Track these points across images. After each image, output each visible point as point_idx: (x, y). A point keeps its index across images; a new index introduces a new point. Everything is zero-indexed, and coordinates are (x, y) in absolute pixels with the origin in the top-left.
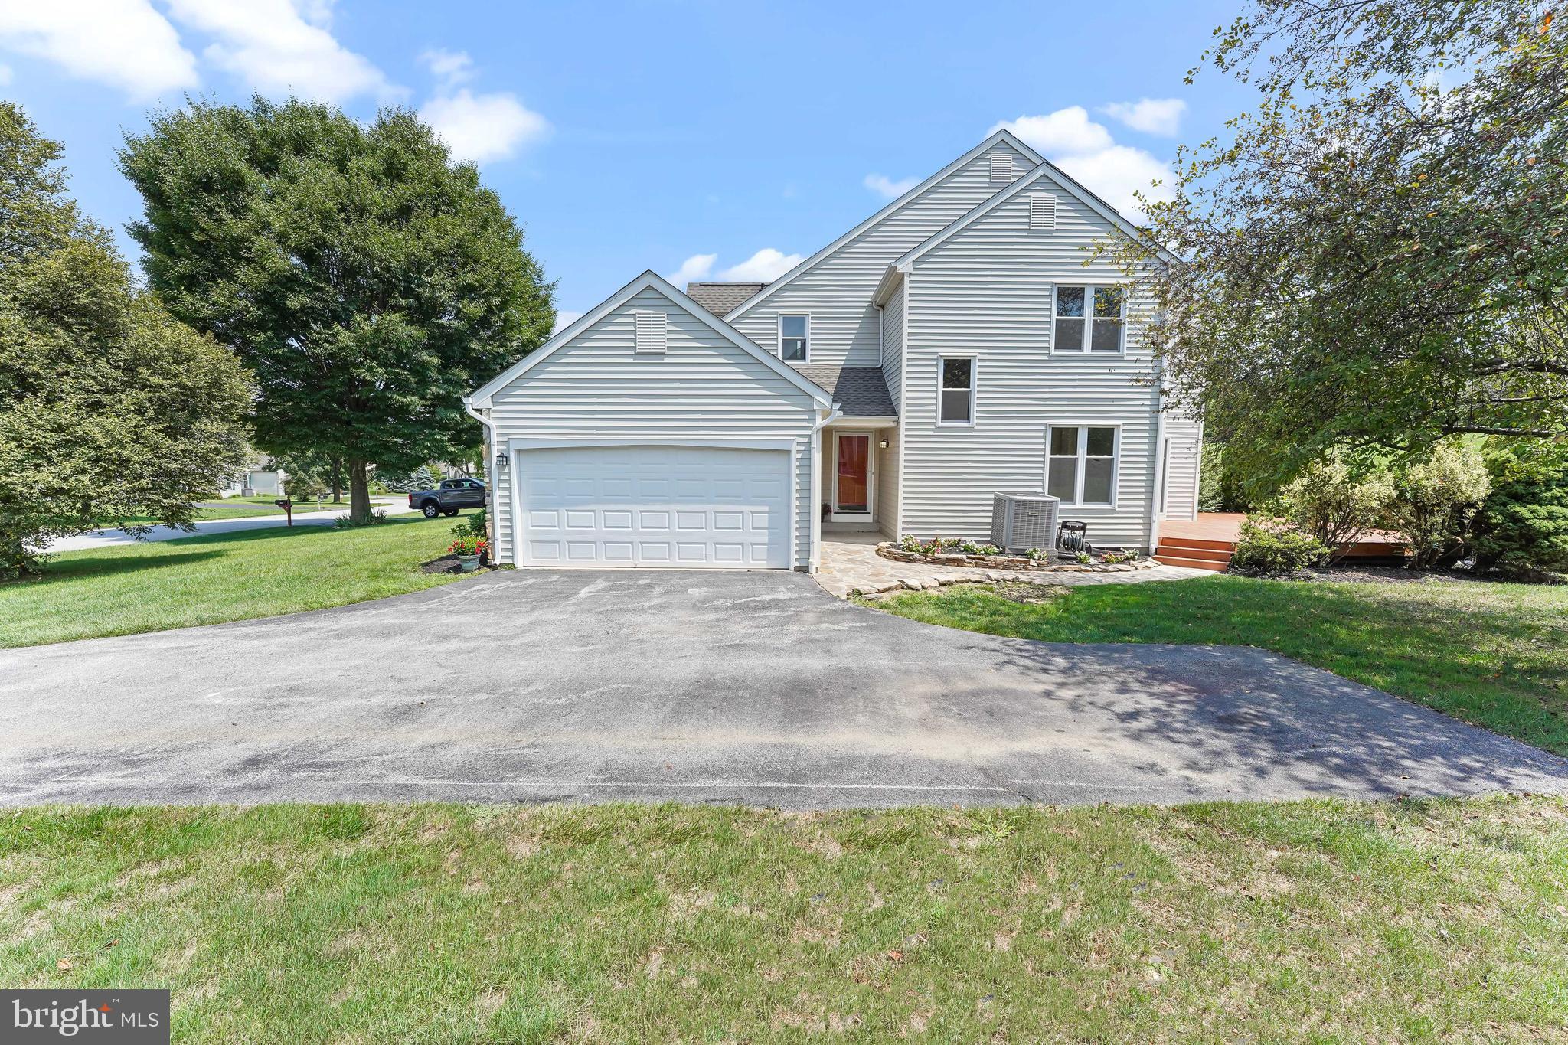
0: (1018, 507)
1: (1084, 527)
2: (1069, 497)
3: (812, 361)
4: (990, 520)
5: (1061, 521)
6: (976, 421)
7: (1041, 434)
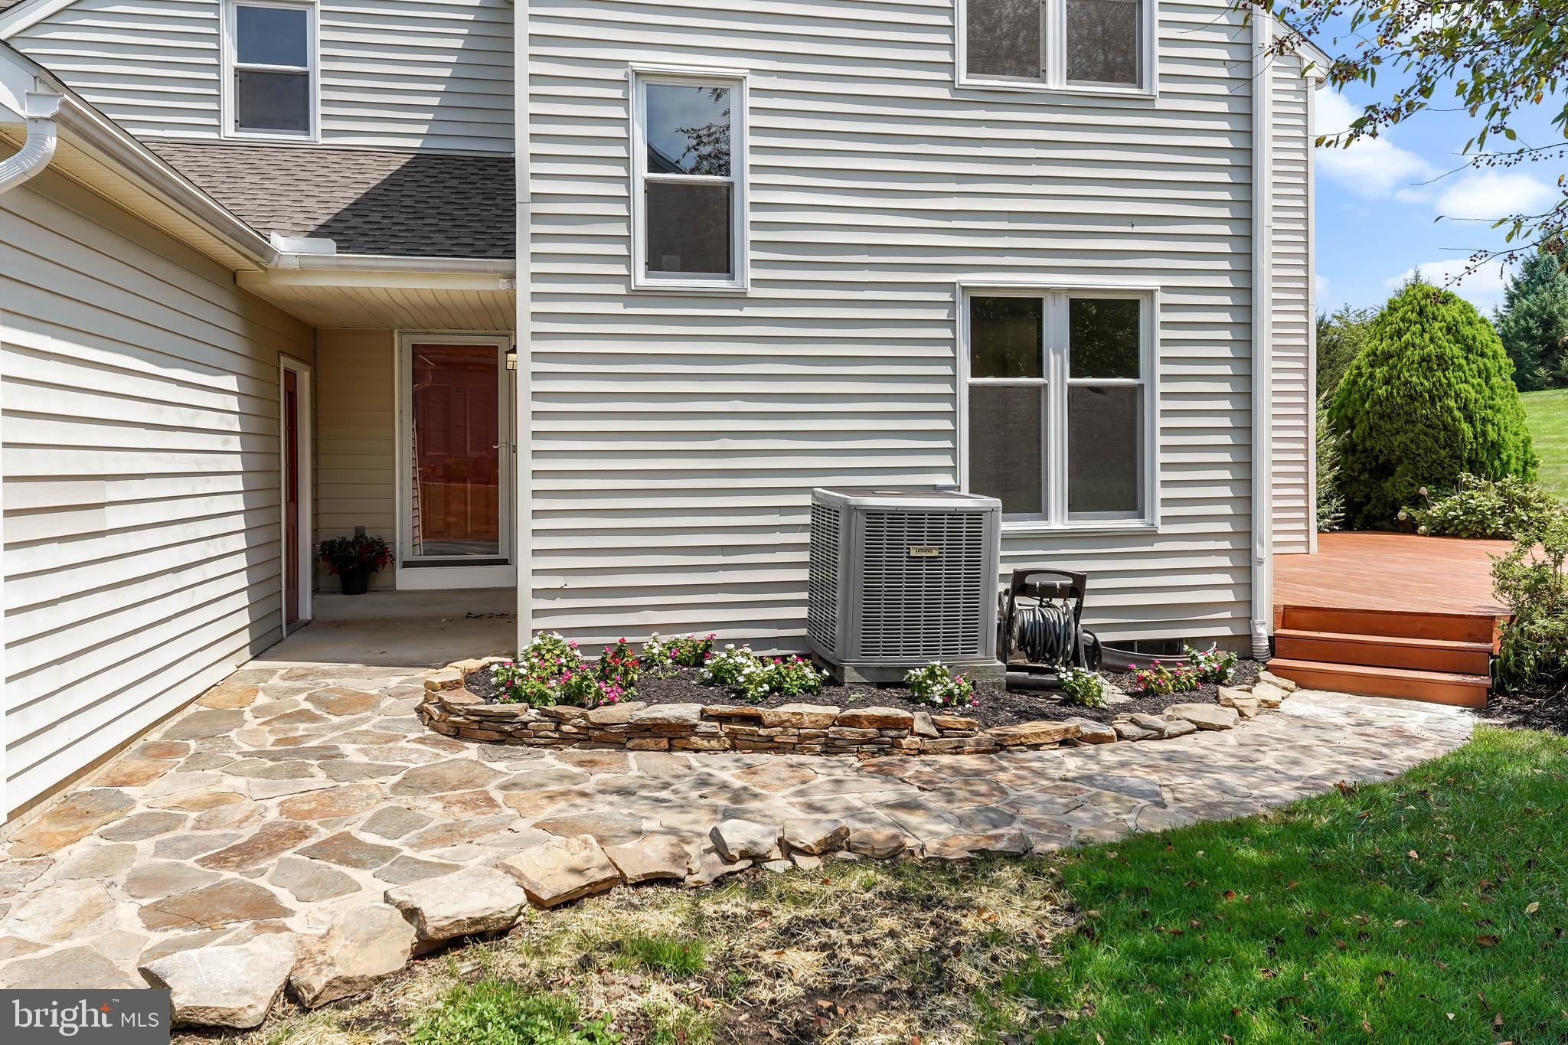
0: (873, 532)
1: (1077, 588)
2: (1031, 501)
3: (326, 133)
4: (804, 575)
5: (1007, 569)
6: (751, 273)
7: (942, 314)
